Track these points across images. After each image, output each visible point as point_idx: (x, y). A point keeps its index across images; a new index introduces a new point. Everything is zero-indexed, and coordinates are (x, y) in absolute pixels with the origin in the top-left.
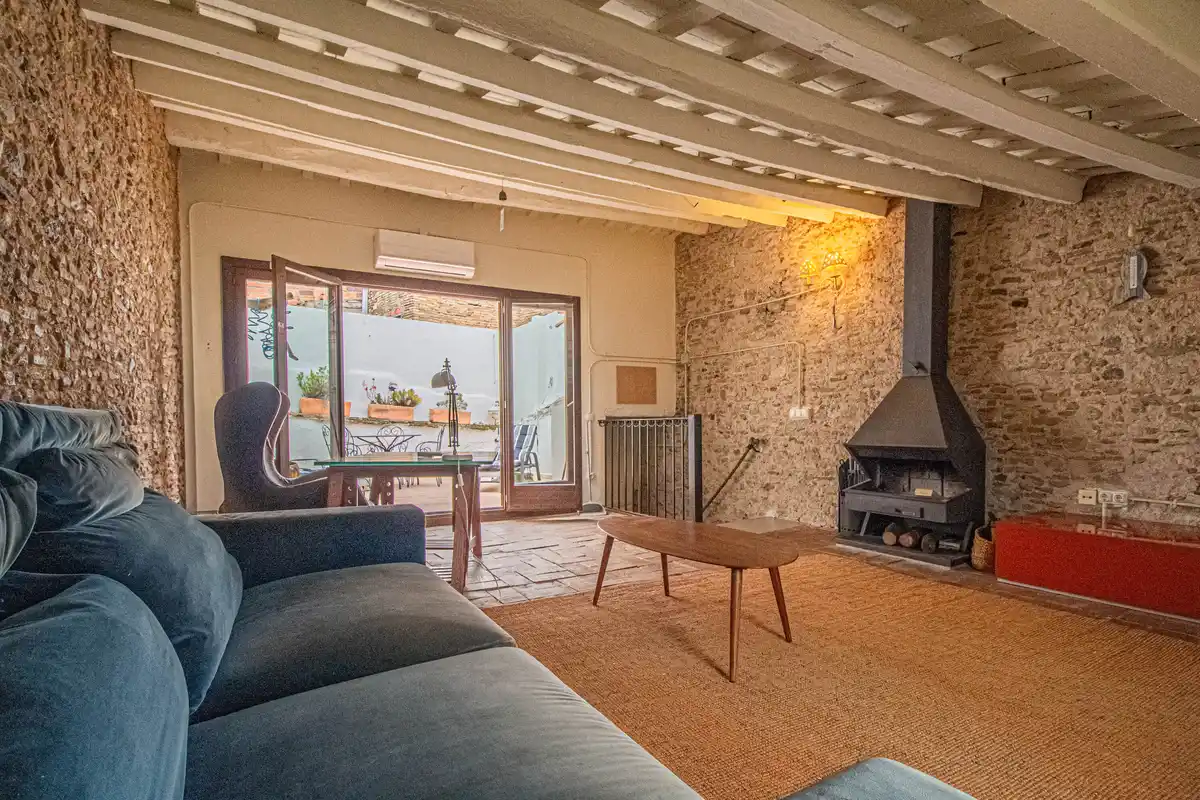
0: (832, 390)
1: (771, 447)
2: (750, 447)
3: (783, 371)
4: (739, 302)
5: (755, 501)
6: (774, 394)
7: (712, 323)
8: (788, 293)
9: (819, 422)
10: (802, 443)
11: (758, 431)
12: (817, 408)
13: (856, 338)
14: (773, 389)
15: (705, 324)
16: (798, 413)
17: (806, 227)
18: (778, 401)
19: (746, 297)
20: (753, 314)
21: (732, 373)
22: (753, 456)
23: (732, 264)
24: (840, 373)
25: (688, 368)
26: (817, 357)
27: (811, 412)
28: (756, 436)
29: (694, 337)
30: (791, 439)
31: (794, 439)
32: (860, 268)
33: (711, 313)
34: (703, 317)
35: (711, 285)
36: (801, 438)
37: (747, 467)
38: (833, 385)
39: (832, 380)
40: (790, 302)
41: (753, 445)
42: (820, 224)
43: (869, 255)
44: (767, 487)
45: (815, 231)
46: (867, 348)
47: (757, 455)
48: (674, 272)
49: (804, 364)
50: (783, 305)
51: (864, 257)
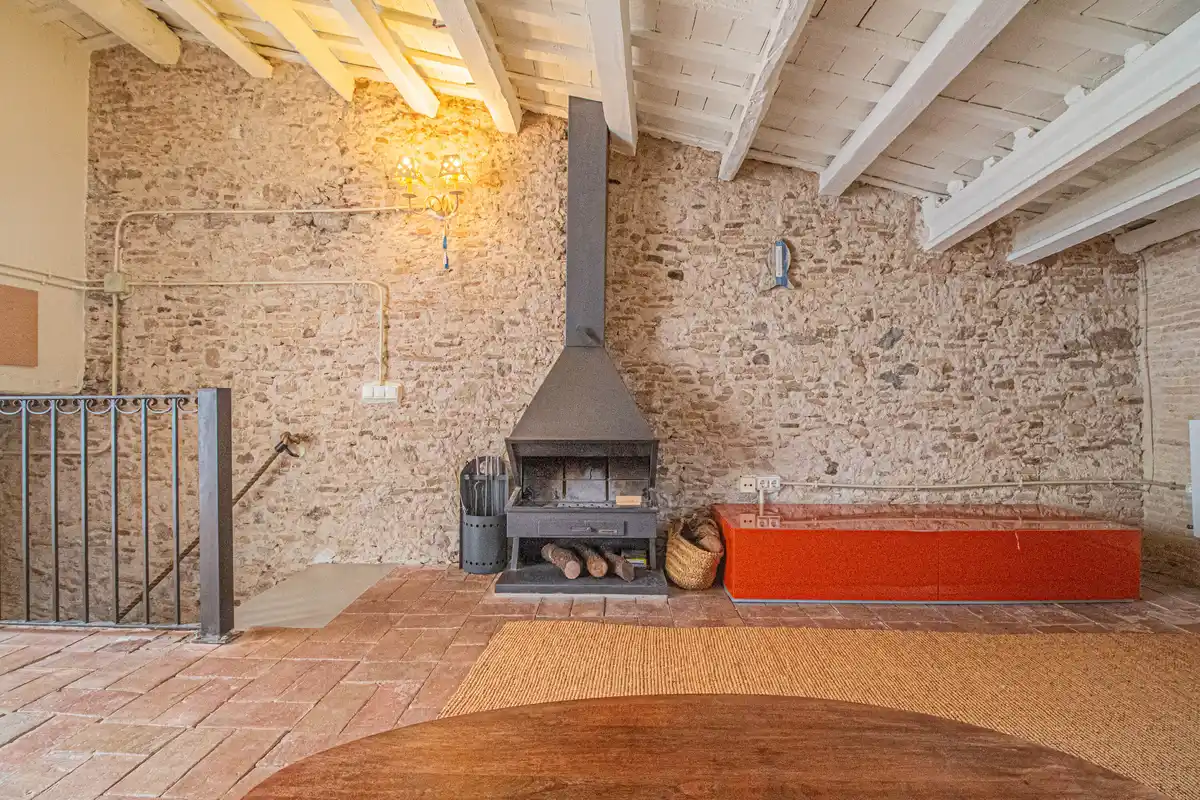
0: (439, 359)
1: (323, 448)
2: (281, 448)
3: (347, 323)
4: (252, 201)
5: (290, 539)
6: (328, 360)
7: (183, 228)
8: (357, 204)
9: (414, 405)
10: (385, 438)
11: (294, 421)
12: (410, 385)
13: (474, 289)
14: (325, 352)
15: (164, 226)
16: (375, 391)
17: (389, 112)
18: (335, 373)
19: (266, 195)
20: (282, 225)
21: (233, 320)
22: (283, 464)
23: (235, 133)
24: (450, 336)
25: (121, 303)
26: (412, 309)
27: (402, 389)
28: (293, 429)
29: (137, 245)
30: (362, 434)
31: (367, 433)
32: (481, 192)
33: (184, 208)
34: (163, 213)
35: (186, 159)
36: (383, 432)
37: (269, 483)
38: (441, 352)
39: (438, 345)
40: (360, 218)
41: (286, 446)
42: (415, 116)
43: (494, 179)
44: (314, 514)
45: (406, 123)
46: (494, 304)
47: (293, 461)
48: (87, 114)
49: (386, 317)
50: (347, 222)
51: (487, 178)
